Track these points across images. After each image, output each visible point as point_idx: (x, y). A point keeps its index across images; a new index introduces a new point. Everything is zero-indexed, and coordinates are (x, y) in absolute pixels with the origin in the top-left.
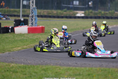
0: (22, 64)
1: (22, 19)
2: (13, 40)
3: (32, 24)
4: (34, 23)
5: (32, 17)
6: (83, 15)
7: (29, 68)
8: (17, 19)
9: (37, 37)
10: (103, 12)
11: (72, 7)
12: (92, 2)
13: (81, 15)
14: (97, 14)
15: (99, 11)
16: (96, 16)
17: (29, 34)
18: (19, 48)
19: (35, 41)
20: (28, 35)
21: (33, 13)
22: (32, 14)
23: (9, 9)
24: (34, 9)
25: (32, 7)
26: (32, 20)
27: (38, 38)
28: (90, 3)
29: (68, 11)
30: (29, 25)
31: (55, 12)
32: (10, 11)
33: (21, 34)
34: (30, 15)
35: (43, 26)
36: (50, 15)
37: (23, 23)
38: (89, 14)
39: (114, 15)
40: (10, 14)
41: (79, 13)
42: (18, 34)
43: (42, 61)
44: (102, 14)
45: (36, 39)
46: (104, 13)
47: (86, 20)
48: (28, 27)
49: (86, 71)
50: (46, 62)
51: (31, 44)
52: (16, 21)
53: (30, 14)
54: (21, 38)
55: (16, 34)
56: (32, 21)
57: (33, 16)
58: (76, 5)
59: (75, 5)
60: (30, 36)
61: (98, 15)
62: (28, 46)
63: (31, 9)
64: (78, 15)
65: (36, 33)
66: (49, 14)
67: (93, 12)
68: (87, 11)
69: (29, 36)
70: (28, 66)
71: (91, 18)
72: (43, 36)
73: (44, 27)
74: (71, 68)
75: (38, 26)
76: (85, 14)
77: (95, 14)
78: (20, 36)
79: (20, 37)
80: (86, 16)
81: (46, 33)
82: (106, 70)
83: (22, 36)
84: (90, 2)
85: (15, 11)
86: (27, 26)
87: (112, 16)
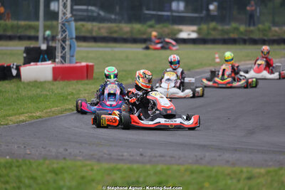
0: (8, 157)
1: (44, 47)
2: (15, 96)
3: (63, 58)
4: (68, 56)
5: (64, 40)
6: (194, 36)
7: (19, 167)
8: (32, 46)
9: (74, 89)
10: (242, 28)
11: (168, 16)
12: (216, 4)
13: (189, 35)
14: (227, 32)
15: (234, 25)
16: (226, 37)
17: (55, 83)
18: (22, 118)
19: (67, 99)
20: (53, 84)
21: (64, 31)
22: (62, 35)
23: (15, 22)
24: (68, 21)
25: (64, 18)
26: (63, 48)
27: (74, 92)
28: (212, 7)
29: (158, 26)
30: (57, 60)
31: (126, 28)
32: (18, 27)
33: (36, 81)
34: (59, 37)
35: (91, 64)
36: (115, 35)
37: (46, 56)
38: (208, 34)
39: (270, 36)
40: (18, 35)
41: (186, 31)
42: (30, 82)
43: (61, 150)
44: (242, 33)
45: (69, 95)
46: (246, 31)
47: (201, 47)
48: (53, 65)
49: (156, 173)
50: (69, 151)
51: (53, 107)
52: (28, 50)
53: (57, 35)
54: (34, 92)
55: (24, 83)
56: (64, 52)
57: (65, 38)
58: (178, 12)
59: (175, 11)
60: (57, 88)
61: (232, 36)
62: (46, 113)
63: (60, 21)
64: (183, 35)
65: (74, 79)
66: (111, 33)
67: (220, 27)
68: (204, 27)
69: (54, 87)
70: (18, 161)
71: (214, 41)
72: (87, 87)
73: (92, 66)
74: (120, 165)
75: (77, 63)
76: (198, 32)
77: (224, 32)
78: (32, 86)
79: (33, 89)
80: (201, 37)
81: (98, 79)
82: (202, 172)
83: (38, 88)
84: (211, 4)
85: (30, 27)
86: (50, 62)
87: (266, 38)
